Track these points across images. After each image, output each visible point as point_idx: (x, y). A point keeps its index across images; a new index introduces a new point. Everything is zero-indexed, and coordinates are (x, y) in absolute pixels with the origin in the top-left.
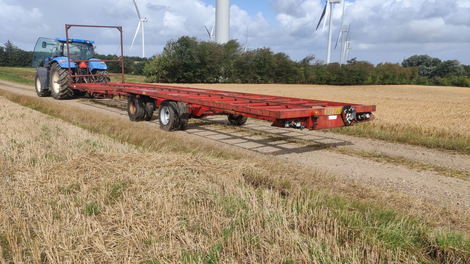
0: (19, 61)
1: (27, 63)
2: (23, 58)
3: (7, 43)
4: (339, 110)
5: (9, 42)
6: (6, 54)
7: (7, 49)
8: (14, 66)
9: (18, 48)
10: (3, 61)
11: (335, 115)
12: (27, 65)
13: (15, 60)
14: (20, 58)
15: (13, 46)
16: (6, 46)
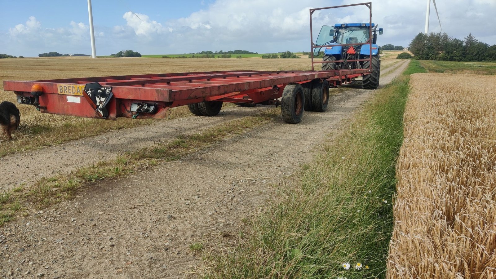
0: (476, 55)
1: (485, 58)
2: (480, 53)
3: (469, 36)
4: (80, 88)
5: (470, 35)
6: (465, 48)
7: (467, 43)
8: (470, 60)
9: (478, 41)
10: (460, 56)
11: (77, 96)
12: (485, 59)
13: (472, 54)
14: (478, 52)
15: (473, 39)
16: (467, 39)
